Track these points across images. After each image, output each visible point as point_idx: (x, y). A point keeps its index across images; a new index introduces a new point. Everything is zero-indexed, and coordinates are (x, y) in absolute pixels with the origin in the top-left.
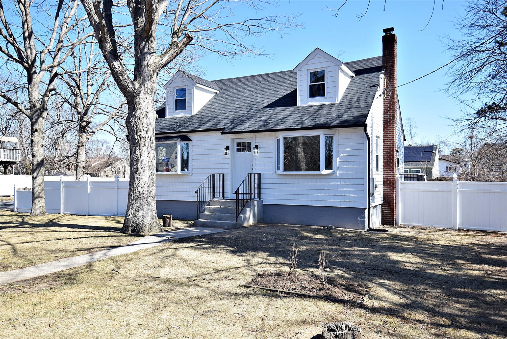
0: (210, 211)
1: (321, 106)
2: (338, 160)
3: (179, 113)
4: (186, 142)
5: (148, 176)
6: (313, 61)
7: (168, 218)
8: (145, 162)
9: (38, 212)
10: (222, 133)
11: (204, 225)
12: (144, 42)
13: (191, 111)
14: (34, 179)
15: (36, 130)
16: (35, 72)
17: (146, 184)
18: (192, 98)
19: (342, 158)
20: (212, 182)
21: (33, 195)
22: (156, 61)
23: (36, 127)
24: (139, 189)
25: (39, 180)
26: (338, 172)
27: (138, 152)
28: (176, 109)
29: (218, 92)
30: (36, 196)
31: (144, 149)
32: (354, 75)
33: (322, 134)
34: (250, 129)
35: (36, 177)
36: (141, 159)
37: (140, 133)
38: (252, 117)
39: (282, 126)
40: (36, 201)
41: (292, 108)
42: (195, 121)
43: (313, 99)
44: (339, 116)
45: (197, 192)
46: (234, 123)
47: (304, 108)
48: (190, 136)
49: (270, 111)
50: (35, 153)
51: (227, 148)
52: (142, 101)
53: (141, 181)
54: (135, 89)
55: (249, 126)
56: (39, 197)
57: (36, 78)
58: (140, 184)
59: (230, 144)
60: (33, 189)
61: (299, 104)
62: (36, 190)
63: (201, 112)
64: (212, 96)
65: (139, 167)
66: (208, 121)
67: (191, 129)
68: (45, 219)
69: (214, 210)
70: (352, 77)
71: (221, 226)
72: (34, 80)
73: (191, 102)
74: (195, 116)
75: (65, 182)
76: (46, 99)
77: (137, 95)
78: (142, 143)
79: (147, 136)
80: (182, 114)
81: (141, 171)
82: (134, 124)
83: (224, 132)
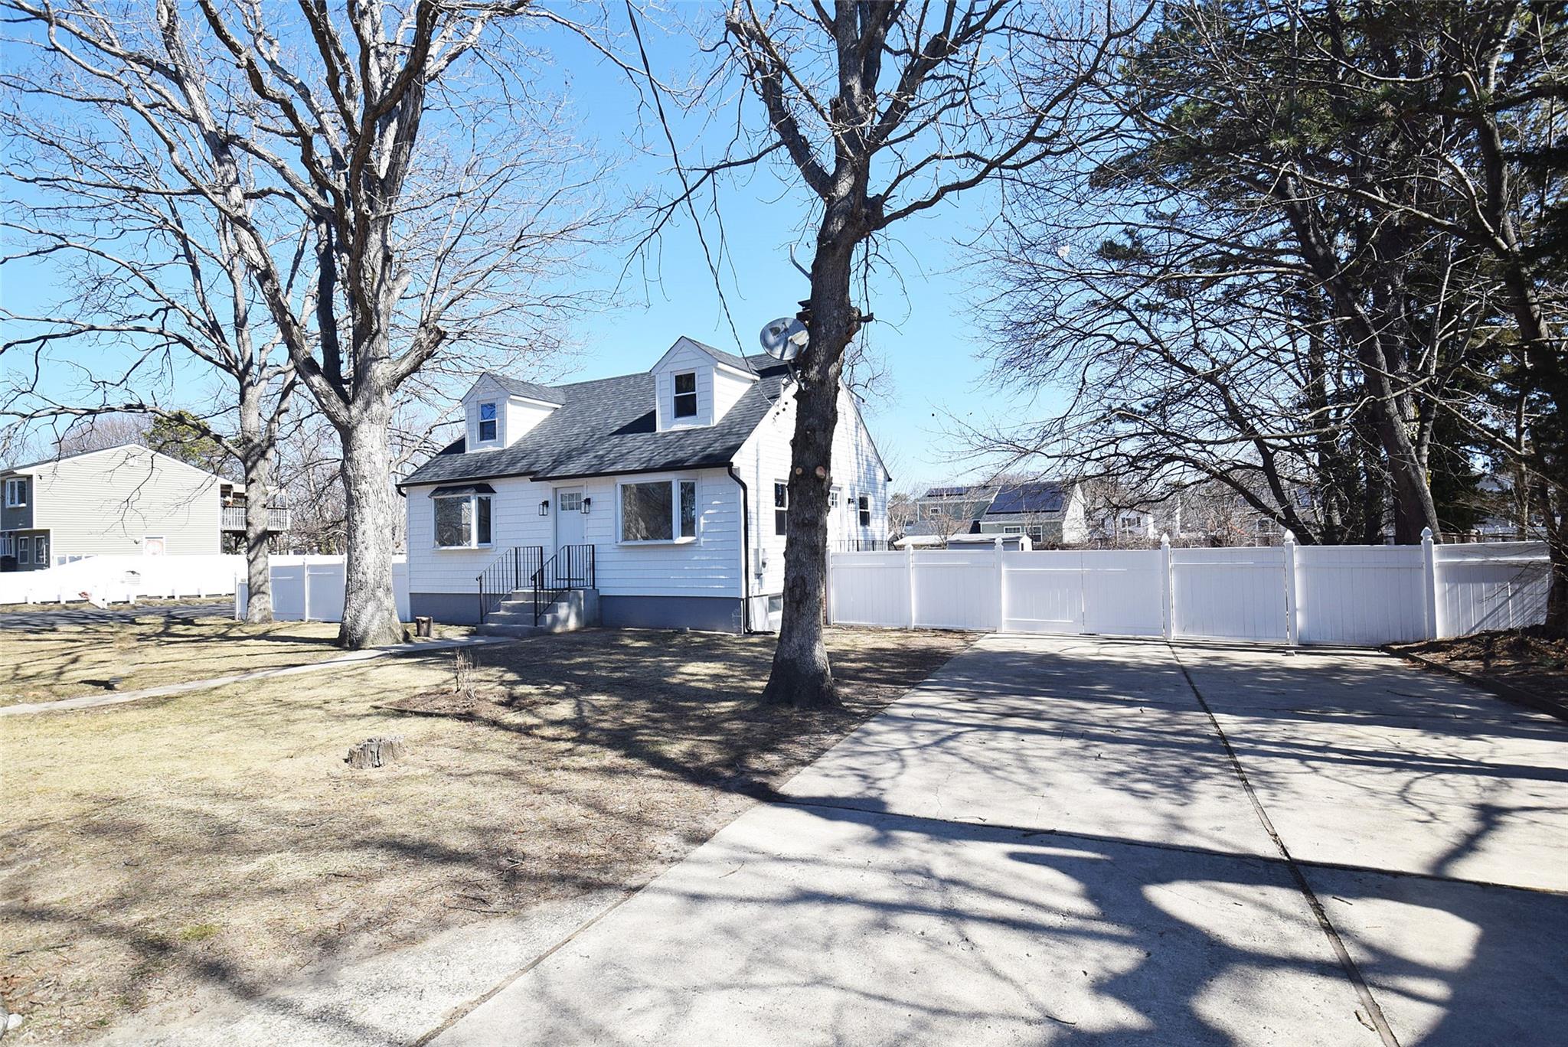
0: (507, 609)
1: (688, 432)
2: (702, 521)
3: (485, 446)
4: (483, 496)
5: (374, 555)
6: (678, 358)
7: (423, 622)
8: (370, 533)
9: (257, 618)
10: (532, 480)
11: (491, 633)
12: (366, 343)
13: (502, 442)
14: (250, 562)
15: (253, 481)
16: (251, 384)
17: (371, 567)
18: (503, 419)
19: (707, 517)
20: (514, 561)
21: (249, 588)
22: (387, 371)
23: (253, 475)
24: (360, 575)
25: (259, 564)
26: (702, 539)
27: (357, 518)
28: (482, 439)
29: (560, 406)
30: (254, 591)
31: (366, 511)
32: (758, 378)
33: (675, 479)
34: (573, 472)
35: (254, 560)
36: (362, 528)
37: (359, 487)
38: (586, 452)
39: (619, 467)
40: (254, 599)
41: (648, 435)
42: (504, 458)
43: (679, 419)
44: (704, 449)
45: (480, 578)
46: (557, 462)
47: (664, 436)
48: (494, 484)
49: (616, 440)
50: (250, 519)
51: (546, 504)
52: (362, 436)
53: (363, 563)
54: (350, 417)
55: (573, 468)
56: (258, 592)
57: (252, 393)
58: (360, 569)
59: (550, 498)
60: (249, 579)
61: (659, 429)
62: (253, 580)
63: (518, 444)
64: (547, 414)
65: (359, 540)
66: (523, 458)
67: (492, 473)
68: (262, 629)
69: (513, 608)
70: (754, 381)
71: (513, 634)
72: (248, 397)
73: (503, 426)
74: (509, 450)
75: (313, 568)
76: (275, 426)
77: (354, 427)
78: (363, 502)
79: (371, 491)
80: (490, 447)
81: (362, 547)
82: (350, 472)
83: (535, 477)
